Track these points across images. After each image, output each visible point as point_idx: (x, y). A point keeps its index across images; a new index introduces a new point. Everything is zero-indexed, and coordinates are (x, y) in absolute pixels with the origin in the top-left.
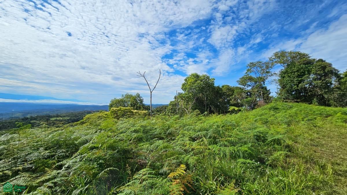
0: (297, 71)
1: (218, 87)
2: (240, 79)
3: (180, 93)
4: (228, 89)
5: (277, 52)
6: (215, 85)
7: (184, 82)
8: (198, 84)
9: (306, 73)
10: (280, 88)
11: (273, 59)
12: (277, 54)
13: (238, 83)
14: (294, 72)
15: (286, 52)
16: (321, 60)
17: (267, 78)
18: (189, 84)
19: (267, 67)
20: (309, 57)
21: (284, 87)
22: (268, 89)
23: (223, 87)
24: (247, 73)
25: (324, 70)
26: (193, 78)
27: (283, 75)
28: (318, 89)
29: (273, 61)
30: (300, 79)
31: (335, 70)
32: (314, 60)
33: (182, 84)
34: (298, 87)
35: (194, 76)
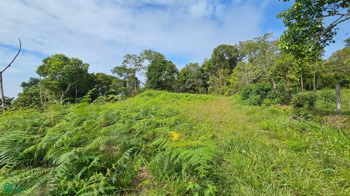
0: (158, 67)
1: (92, 74)
2: (114, 68)
3: (34, 78)
4: (104, 77)
5: (146, 50)
6: (88, 72)
7: (42, 64)
8: (68, 68)
9: (163, 69)
10: (147, 79)
11: (143, 54)
12: (146, 51)
13: (112, 72)
14: (157, 68)
15: (152, 52)
16: (170, 62)
17: (140, 70)
18: (54, 67)
19: (140, 61)
20: (165, 58)
21: (149, 79)
22: (139, 80)
23: (98, 74)
24: (123, 63)
25: (172, 69)
26: (60, 60)
27: (150, 69)
28: (169, 82)
29: (143, 56)
30: (160, 73)
31: (177, 70)
32: (167, 61)
33: (39, 66)
34: (158, 79)
35: (59, 58)
